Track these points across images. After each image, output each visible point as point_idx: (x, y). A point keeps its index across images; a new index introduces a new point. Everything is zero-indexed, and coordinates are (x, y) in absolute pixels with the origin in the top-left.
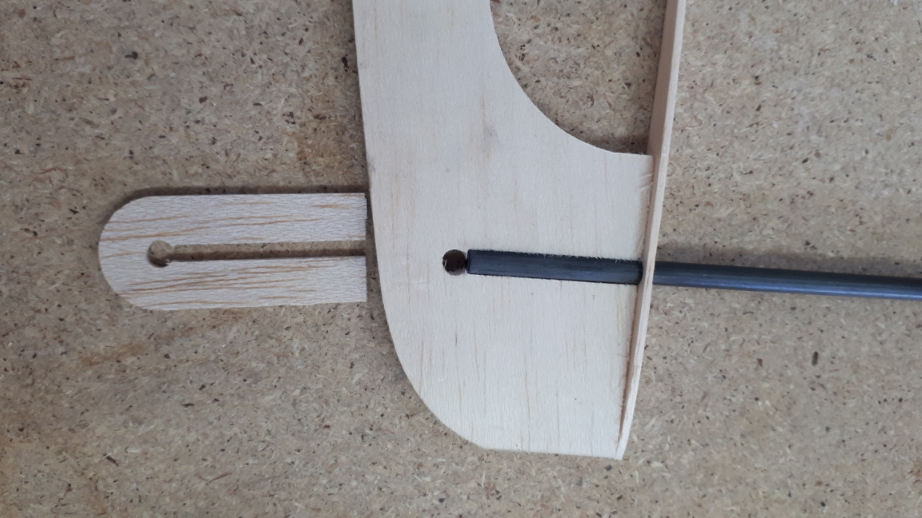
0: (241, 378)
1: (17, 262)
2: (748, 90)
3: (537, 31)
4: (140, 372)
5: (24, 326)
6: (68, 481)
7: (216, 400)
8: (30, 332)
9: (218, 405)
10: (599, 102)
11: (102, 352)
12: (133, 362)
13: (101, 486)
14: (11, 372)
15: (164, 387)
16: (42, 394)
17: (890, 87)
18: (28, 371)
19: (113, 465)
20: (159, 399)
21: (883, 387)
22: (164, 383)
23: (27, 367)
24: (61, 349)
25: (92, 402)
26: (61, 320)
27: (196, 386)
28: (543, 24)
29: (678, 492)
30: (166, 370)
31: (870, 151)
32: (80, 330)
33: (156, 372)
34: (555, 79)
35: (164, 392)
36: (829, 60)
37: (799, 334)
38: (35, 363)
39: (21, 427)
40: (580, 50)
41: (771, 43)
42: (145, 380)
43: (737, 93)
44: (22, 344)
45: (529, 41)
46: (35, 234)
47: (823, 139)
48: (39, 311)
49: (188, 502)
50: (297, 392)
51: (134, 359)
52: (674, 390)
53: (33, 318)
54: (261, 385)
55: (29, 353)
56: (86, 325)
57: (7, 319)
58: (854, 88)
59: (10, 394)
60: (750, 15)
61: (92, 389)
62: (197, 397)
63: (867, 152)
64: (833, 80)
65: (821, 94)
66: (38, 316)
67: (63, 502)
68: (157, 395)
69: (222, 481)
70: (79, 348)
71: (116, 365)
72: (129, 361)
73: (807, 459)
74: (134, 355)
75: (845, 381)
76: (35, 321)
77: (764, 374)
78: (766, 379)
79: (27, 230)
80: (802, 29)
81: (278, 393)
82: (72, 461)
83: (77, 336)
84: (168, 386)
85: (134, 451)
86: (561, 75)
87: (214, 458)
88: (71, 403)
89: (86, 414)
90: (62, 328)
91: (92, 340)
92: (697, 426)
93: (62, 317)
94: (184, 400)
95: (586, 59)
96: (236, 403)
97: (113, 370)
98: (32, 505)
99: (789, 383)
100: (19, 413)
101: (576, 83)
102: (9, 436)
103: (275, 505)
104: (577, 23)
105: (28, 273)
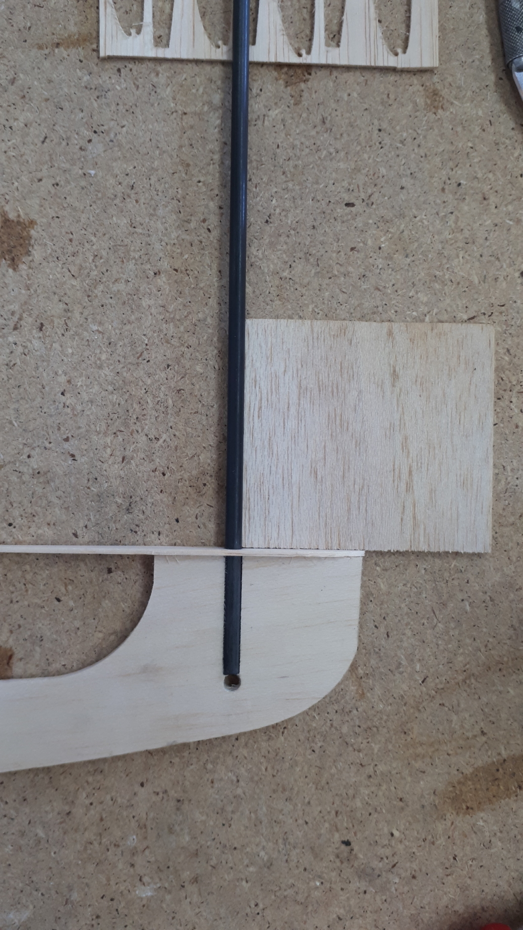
0: (370, 603)
1: (302, 738)
2: (164, 279)
3: (140, 431)
4: (367, 665)
5: (341, 733)
6: (438, 705)
7: (384, 618)
8: (345, 729)
9: (387, 616)
10: (180, 385)
11: (355, 688)
12: (362, 669)
13: (440, 686)
14: (370, 740)
15: (377, 650)
16: (383, 722)
17: (153, 168)
18: (368, 730)
19: (427, 679)
20: (384, 653)
21: (370, 147)
22: (374, 650)
23: (366, 730)
24: (355, 712)
25: (387, 693)
26: (336, 712)
27: (375, 630)
28: (134, 428)
29: (448, 301)
30: (366, 649)
31: (198, 179)
32: (343, 701)
33: (367, 655)
34: (169, 416)
35: (380, 650)
36: (138, 219)
37: (332, 220)
38: (364, 726)
39: (403, 733)
40: (149, 401)
41: (131, 265)
42: (373, 662)
43: (167, 287)
44: (352, 734)
45: (146, 435)
46: (285, 728)
47: (193, 218)
48: (332, 725)
49: (451, 633)
50: (378, 568)
51: (359, 669)
52: (374, 313)
53: (336, 728)
54: (374, 591)
55: (357, 730)
56: (339, 698)
57: (337, 743)
58: (156, 197)
59: (383, 740)
60: (113, 283)
61: (379, 693)
62: (382, 630)
63: (199, 182)
64: (151, 215)
65: (162, 223)
66: (335, 725)
67: (451, 708)
68: (382, 655)
69: (437, 613)
70: (354, 701)
71: (363, 679)
72: (361, 671)
73: (424, 203)
74: (357, 669)
75: (366, 179)
76: (338, 727)
77: (361, 244)
78: (365, 244)
79: (283, 733)
80: (119, 243)
81: (379, 580)
82: (425, 704)
83: (346, 702)
84: (376, 647)
85: (418, 667)
86: (166, 413)
87: (422, 618)
88: (388, 705)
89: (395, 696)
90: (341, 711)
91: (348, 694)
92: (400, 292)
93: (335, 711)
94: (385, 638)
95: (154, 396)
96: (386, 606)
97: (367, 681)
98: (453, 726)
99: (368, 223)
100: (395, 734)
101: (170, 402)
102: (409, 739)
103: (453, 579)
104: (132, 404)
105: (309, 732)
